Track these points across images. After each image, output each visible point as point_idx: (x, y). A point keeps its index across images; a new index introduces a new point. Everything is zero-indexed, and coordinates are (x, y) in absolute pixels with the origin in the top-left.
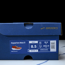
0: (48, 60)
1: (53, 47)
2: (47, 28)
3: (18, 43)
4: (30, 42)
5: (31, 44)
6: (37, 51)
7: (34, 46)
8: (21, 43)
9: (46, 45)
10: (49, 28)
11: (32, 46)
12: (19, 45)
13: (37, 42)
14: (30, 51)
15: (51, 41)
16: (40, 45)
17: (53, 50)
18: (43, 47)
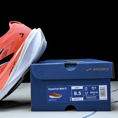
1: (103, 94)
2: (95, 69)
3: (57, 89)
4: (73, 88)
5: (74, 90)
6: (82, 99)
7: (78, 93)
8: (60, 89)
9: (94, 91)
10: (97, 69)
11: (75, 93)
12: (59, 92)
13: (81, 87)
14: (73, 99)
15: (100, 86)
16: (86, 91)
17: (103, 98)
18: (89, 94)
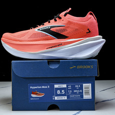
0: (81, 110)
1: (87, 93)
2: (78, 67)
3: (39, 87)
4: (56, 86)
5: (57, 89)
6: (65, 98)
7: (61, 92)
8: (43, 87)
9: (78, 89)
10: (81, 67)
11: (59, 92)
12: (41, 91)
13: (65, 86)
14: (56, 98)
15: (84, 85)
16: (70, 90)
17: (87, 96)
18: (73, 93)
